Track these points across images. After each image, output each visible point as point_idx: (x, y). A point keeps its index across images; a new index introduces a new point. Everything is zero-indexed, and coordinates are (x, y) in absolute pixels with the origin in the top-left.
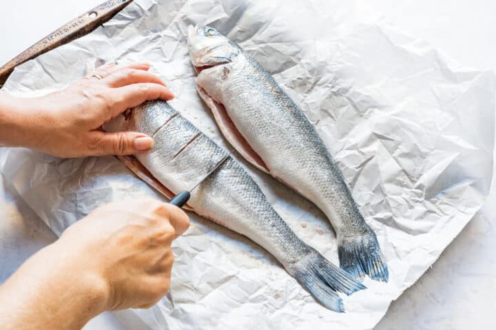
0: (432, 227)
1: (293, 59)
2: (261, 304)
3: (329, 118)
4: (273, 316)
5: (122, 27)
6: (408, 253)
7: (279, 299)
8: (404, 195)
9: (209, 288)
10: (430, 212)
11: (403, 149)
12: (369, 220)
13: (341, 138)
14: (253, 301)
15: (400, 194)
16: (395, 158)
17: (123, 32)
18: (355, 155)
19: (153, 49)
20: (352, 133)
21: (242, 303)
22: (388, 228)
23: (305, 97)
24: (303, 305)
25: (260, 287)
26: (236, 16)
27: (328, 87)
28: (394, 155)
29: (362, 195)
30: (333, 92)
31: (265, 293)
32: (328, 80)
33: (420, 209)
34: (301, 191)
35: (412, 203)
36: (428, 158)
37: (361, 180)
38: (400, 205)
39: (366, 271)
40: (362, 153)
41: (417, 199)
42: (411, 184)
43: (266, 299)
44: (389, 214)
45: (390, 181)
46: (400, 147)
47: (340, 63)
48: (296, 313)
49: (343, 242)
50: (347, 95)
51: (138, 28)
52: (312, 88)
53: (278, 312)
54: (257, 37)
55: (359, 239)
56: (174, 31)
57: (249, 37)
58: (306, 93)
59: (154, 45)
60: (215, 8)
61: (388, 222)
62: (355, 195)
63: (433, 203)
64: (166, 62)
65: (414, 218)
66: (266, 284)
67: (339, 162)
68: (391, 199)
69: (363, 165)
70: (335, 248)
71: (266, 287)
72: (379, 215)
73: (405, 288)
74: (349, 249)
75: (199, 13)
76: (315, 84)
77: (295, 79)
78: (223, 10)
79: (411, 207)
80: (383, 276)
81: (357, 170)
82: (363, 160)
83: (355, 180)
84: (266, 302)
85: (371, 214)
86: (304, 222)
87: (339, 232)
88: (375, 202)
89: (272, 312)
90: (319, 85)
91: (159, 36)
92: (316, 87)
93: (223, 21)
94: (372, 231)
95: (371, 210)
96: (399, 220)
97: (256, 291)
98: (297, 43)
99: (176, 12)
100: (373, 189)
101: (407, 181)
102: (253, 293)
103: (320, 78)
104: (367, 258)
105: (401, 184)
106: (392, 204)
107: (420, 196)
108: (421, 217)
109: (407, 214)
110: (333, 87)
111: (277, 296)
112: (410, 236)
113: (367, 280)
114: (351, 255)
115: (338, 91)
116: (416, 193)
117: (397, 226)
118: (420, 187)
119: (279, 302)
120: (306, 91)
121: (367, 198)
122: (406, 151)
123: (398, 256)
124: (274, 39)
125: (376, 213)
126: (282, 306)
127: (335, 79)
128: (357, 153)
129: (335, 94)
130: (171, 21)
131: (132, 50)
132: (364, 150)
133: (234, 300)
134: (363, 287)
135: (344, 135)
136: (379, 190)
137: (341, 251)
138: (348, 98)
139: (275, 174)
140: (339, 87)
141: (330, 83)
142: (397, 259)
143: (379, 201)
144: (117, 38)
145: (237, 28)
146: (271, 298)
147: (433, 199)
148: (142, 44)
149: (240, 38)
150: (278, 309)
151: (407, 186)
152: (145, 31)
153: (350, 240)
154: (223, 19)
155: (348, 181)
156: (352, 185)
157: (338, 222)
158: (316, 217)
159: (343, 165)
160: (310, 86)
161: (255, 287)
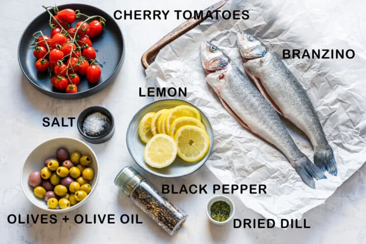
0: (361, 150)
2: (275, 180)
3: (315, 88)
4: (281, 186)
5: (209, 26)
6: (348, 162)
8: (349, 132)
10: (361, 142)
11: (351, 108)
12: (330, 143)
13: (320, 99)
14: (273, 178)
15: (347, 131)
16: (347, 113)
17: (210, 29)
18: (326, 109)
19: (225, 39)
20: (326, 97)
22: (339, 148)
23: (304, 74)
24: (295, 182)
25: (276, 172)
26: (270, 24)
27: (316, 71)
28: (347, 111)
29: (328, 130)
30: (318, 74)
31: (278, 175)
32: (316, 67)
33: (356, 140)
34: (298, 126)
35: (352, 137)
36: (364, 115)
37: (328, 122)
38: (347, 137)
39: (326, 169)
40: (331, 109)
41: (355, 135)
42: (353, 127)
43: (279, 178)
44: (340, 141)
45: (343, 124)
46: (350, 107)
48: (291, 186)
49: (317, 153)
50: (326, 76)
51: (218, 27)
53: (283, 185)
54: (280, 37)
55: (325, 152)
56: (236, 29)
57: (276, 36)
59: (225, 37)
60: (259, 18)
61: (339, 145)
62: (325, 130)
63: (363, 138)
64: (231, 47)
65: (353, 144)
66: (279, 170)
67: (318, 112)
68: (342, 134)
69: (330, 114)
70: (312, 156)
71: (279, 172)
72: (336, 141)
73: (344, 180)
74: (319, 157)
76: (310, 67)
77: (299, 63)
78: (263, 19)
79: (352, 139)
80: (334, 173)
81: (327, 117)
82: (331, 112)
83: (325, 122)
84: (278, 179)
85: (332, 140)
86: (298, 141)
87: (315, 148)
88: (334, 134)
89: (281, 184)
90: (312, 69)
91: (228, 32)
92: (309, 70)
93: (263, 26)
94: (331, 149)
95: (332, 138)
96: (346, 145)
97: (274, 173)
98: (301, 44)
100: (334, 128)
101: (352, 125)
102: (272, 174)
103: (312, 65)
104: (327, 162)
105: (348, 126)
106: (342, 136)
107: (357, 133)
108: (356, 144)
109: (349, 142)
110: (319, 71)
111: (284, 177)
112: (350, 153)
113: (326, 173)
114: (320, 160)
115: (321, 73)
116: (355, 132)
117: (343, 147)
118: (357, 129)
119: (284, 180)
120: (304, 71)
121: (330, 132)
122: (353, 110)
123: (343, 163)
124: (289, 40)
125: (334, 140)
126: (286, 182)
127: (320, 67)
128: (328, 108)
129: (320, 75)
130: (234, 24)
131: (214, 39)
132: (332, 107)
133: (263, 176)
134: (325, 177)
135: (322, 97)
136: (337, 128)
137: (315, 157)
138: (326, 78)
139: (286, 117)
141: (318, 69)
142: (342, 165)
143: (336, 134)
144: (207, 32)
145: (270, 31)
146: (281, 177)
147: (363, 136)
148: (220, 36)
149: (271, 36)
150: (284, 183)
151: (351, 128)
152: (221, 29)
153: (320, 152)
154: (263, 25)
155: (322, 122)
156: (324, 124)
157: (315, 143)
158: (304, 139)
159: (320, 114)
160: (307, 69)
161: (274, 171)
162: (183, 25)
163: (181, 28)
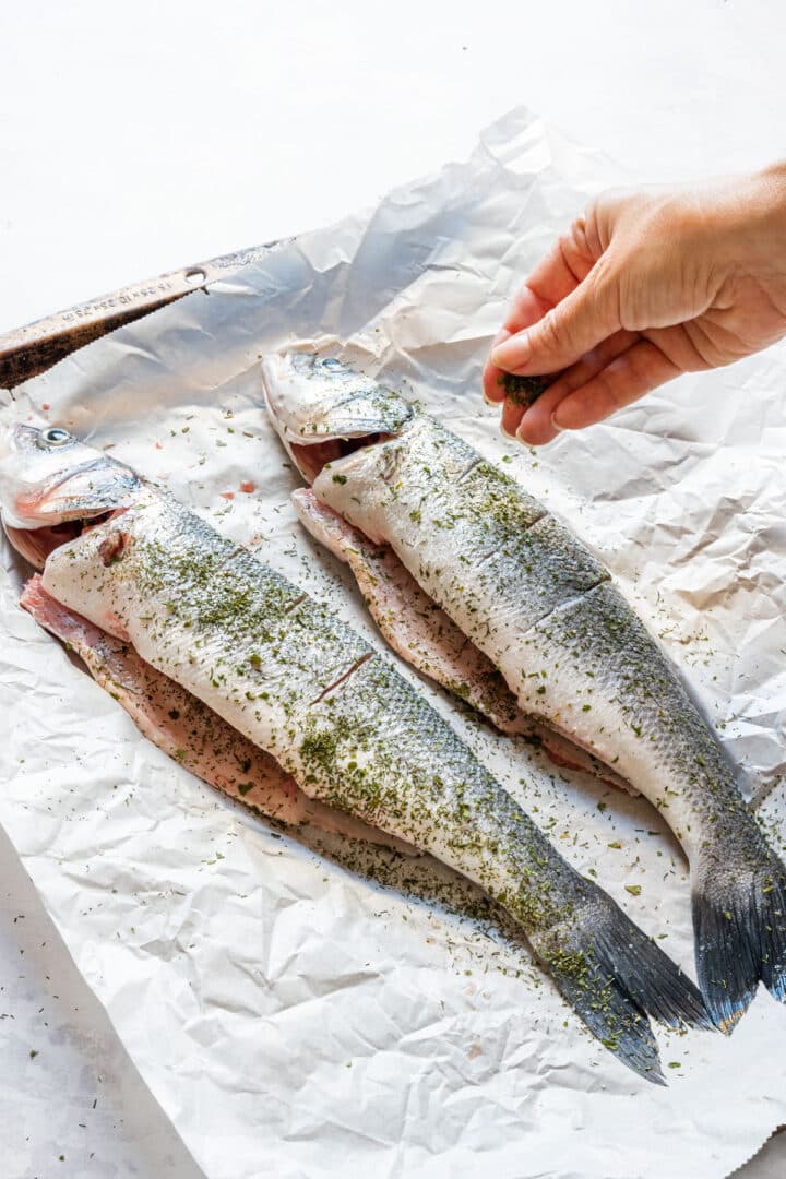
1: (658, 478)
2: (425, 1062)
4: (454, 1098)
7: (480, 1058)
9: (304, 989)
13: (741, 691)
14: (409, 1049)
18: (768, 741)
20: (770, 685)
21: (379, 1048)
23: (668, 573)
24: (540, 1087)
25: (436, 1019)
27: (734, 564)
30: (741, 579)
31: (446, 1035)
32: (736, 547)
43: (442, 1053)
47: (775, 513)
48: (514, 1104)
50: (776, 592)
52: (690, 556)
53: (467, 1093)
55: (746, 880)
58: (673, 565)
71: (451, 1021)
75: (448, 308)
76: (698, 548)
77: (651, 525)
84: (442, 1059)
89: (454, 1088)
90: (710, 555)
92: (698, 558)
97: (425, 1024)
99: (390, 295)
102: (414, 1030)
103: (717, 538)
110: (745, 567)
111: (476, 1051)
115: (756, 578)
119: (477, 1066)
120: (673, 560)
126: (485, 1078)
127: (755, 548)
128: (775, 738)
129: (747, 584)
133: (360, 1034)
135: (748, 686)
138: (778, 601)
140: (760, 570)
141: (741, 556)
146: (458, 1051)
150: (471, 1083)
153: (723, 880)
160: (688, 550)
161: (423, 1015)
162: (137, 290)
163: (124, 300)
